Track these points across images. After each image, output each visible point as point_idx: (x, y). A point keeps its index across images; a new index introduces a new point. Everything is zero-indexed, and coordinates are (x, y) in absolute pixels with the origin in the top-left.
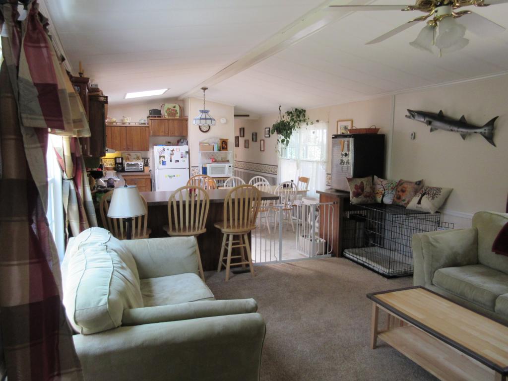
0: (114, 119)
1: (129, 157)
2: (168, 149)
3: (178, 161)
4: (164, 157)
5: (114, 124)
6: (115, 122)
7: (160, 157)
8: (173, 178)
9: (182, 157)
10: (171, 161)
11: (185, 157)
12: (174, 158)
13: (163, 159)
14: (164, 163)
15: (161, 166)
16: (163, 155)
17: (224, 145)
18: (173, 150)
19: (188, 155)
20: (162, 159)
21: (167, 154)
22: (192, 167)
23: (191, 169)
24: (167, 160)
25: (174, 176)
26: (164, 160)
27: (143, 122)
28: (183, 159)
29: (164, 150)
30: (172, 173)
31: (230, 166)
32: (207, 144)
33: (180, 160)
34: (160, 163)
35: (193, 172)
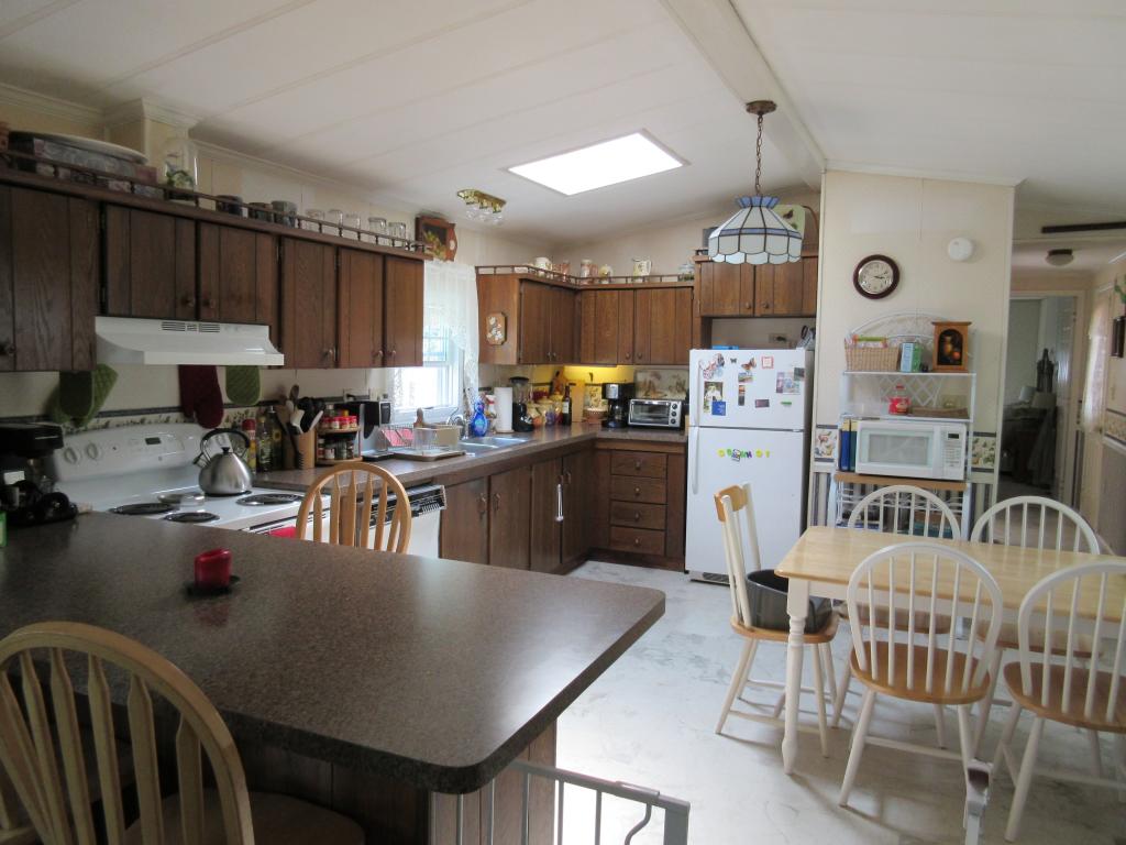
0: (606, 269)
1: (656, 383)
2: (734, 361)
3: (764, 403)
4: (719, 386)
5: (605, 282)
6: (607, 277)
7: (707, 385)
8: (744, 459)
9: (779, 390)
10: (741, 401)
11: (792, 389)
12: (753, 392)
13: (717, 394)
14: (718, 408)
15: (709, 418)
16: (715, 379)
17: (949, 347)
18: (750, 365)
19: (802, 384)
20: (713, 393)
21: (729, 376)
22: (818, 426)
23: (816, 433)
24: (729, 397)
25: (749, 455)
26: (718, 398)
27: (686, 271)
28: (786, 397)
29: (721, 362)
30: (741, 441)
31: (955, 436)
32: (880, 345)
33: (775, 399)
34: (706, 407)
35: (822, 447)
